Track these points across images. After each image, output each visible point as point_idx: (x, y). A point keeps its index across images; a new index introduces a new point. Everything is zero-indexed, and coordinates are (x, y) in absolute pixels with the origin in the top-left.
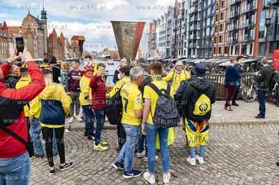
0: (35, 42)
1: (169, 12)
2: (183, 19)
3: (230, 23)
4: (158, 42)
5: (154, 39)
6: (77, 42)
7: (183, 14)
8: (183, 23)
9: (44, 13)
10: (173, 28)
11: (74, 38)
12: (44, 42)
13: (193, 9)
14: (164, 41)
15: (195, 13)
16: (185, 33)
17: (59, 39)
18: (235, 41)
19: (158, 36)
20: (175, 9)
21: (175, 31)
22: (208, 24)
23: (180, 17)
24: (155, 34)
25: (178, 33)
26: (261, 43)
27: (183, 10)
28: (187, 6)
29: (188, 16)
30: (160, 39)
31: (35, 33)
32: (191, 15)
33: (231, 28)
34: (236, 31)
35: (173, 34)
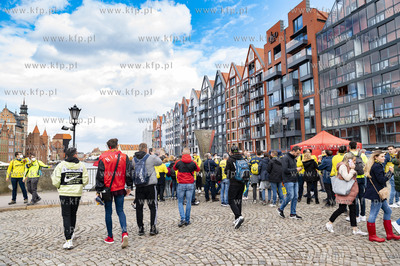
0: (11, 143)
1: (176, 109)
2: (192, 116)
3: (242, 121)
4: (164, 139)
5: (159, 137)
6: (61, 141)
7: (192, 111)
8: (193, 120)
9: (24, 108)
10: (181, 124)
11: (57, 136)
12: (22, 142)
13: (203, 107)
14: (172, 139)
15: (206, 111)
16: (196, 122)
17: (41, 138)
18: (248, 138)
19: (164, 133)
20: (183, 106)
21: (184, 128)
22: (219, 111)
23: (189, 113)
24: (160, 131)
25: (188, 130)
26: (272, 139)
27: (192, 107)
28: (196, 103)
29: (198, 113)
30: (167, 137)
31: (12, 131)
32: (201, 113)
33: (243, 125)
34: (248, 128)
35: (182, 131)
